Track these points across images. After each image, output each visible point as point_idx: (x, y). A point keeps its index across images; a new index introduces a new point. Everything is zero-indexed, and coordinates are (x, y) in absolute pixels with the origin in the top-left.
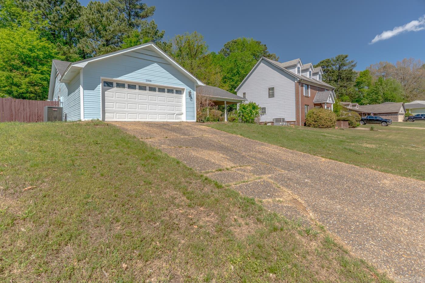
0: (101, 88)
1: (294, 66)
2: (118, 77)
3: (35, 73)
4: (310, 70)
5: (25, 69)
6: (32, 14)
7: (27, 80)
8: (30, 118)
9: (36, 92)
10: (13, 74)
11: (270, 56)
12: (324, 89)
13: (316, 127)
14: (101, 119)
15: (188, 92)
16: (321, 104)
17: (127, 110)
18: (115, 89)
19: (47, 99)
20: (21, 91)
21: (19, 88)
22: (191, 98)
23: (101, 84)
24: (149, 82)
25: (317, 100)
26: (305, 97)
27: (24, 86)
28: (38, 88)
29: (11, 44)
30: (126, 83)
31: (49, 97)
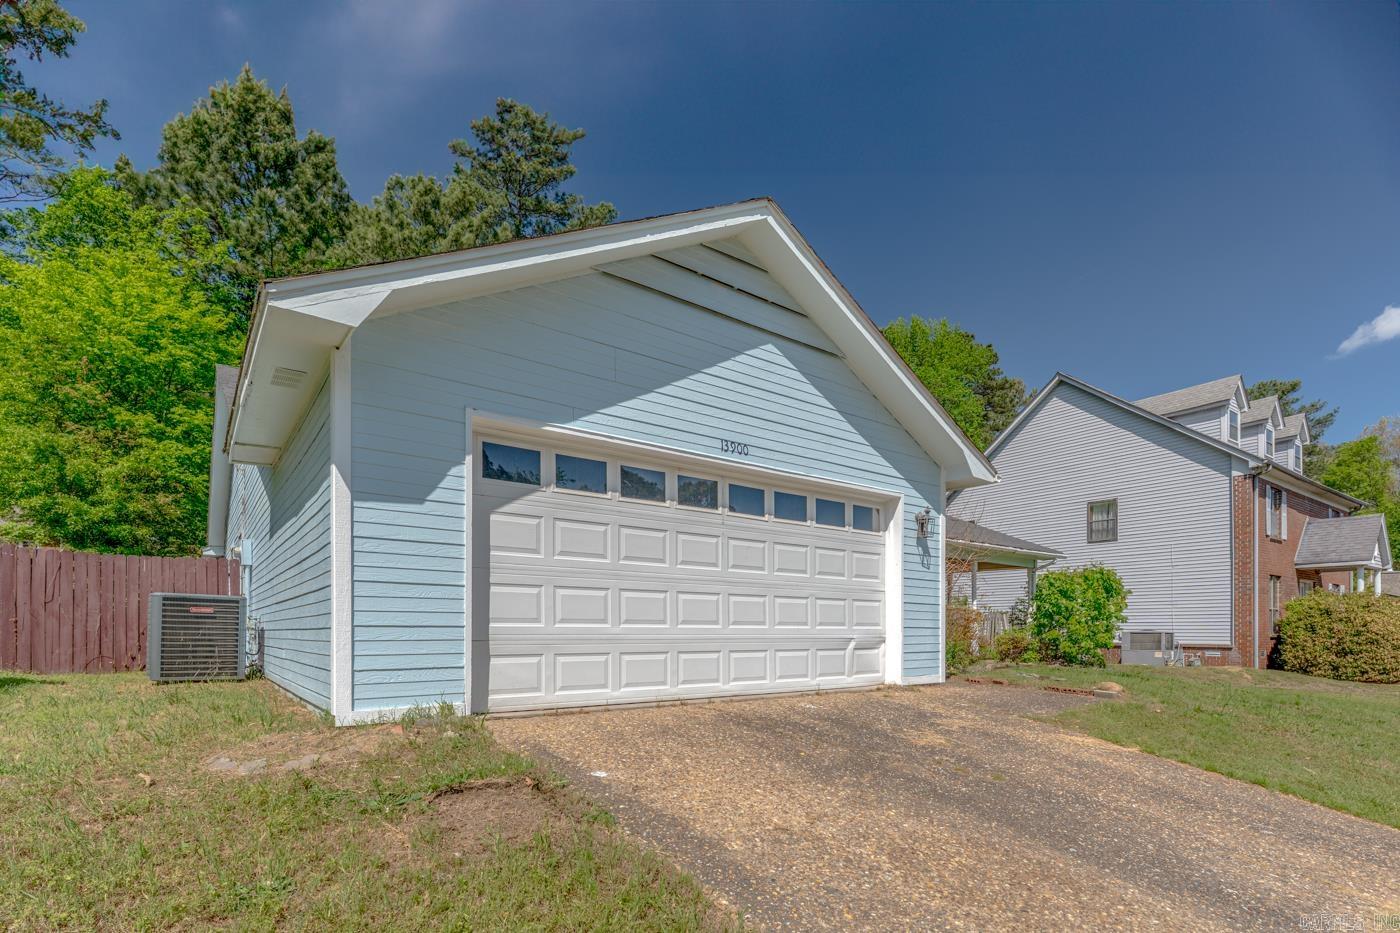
0: (467, 484)
1: (1216, 408)
2: (574, 418)
3: (160, 436)
4: (1269, 426)
5: (118, 417)
6: (171, 216)
7: (125, 464)
8: (104, 640)
9: (162, 515)
10: (64, 441)
11: (1007, 385)
12: (1328, 506)
13: (1347, 678)
14: (462, 706)
15: (913, 517)
16: (1317, 572)
17: (616, 630)
18: (549, 496)
19: (205, 545)
20: (96, 513)
21: (91, 498)
22: (926, 552)
23: (469, 459)
24: (735, 458)
25: (1317, 555)
26: (1272, 540)
27: (108, 493)
28: (170, 498)
29: (67, 312)
30: (611, 456)
31: (212, 536)
